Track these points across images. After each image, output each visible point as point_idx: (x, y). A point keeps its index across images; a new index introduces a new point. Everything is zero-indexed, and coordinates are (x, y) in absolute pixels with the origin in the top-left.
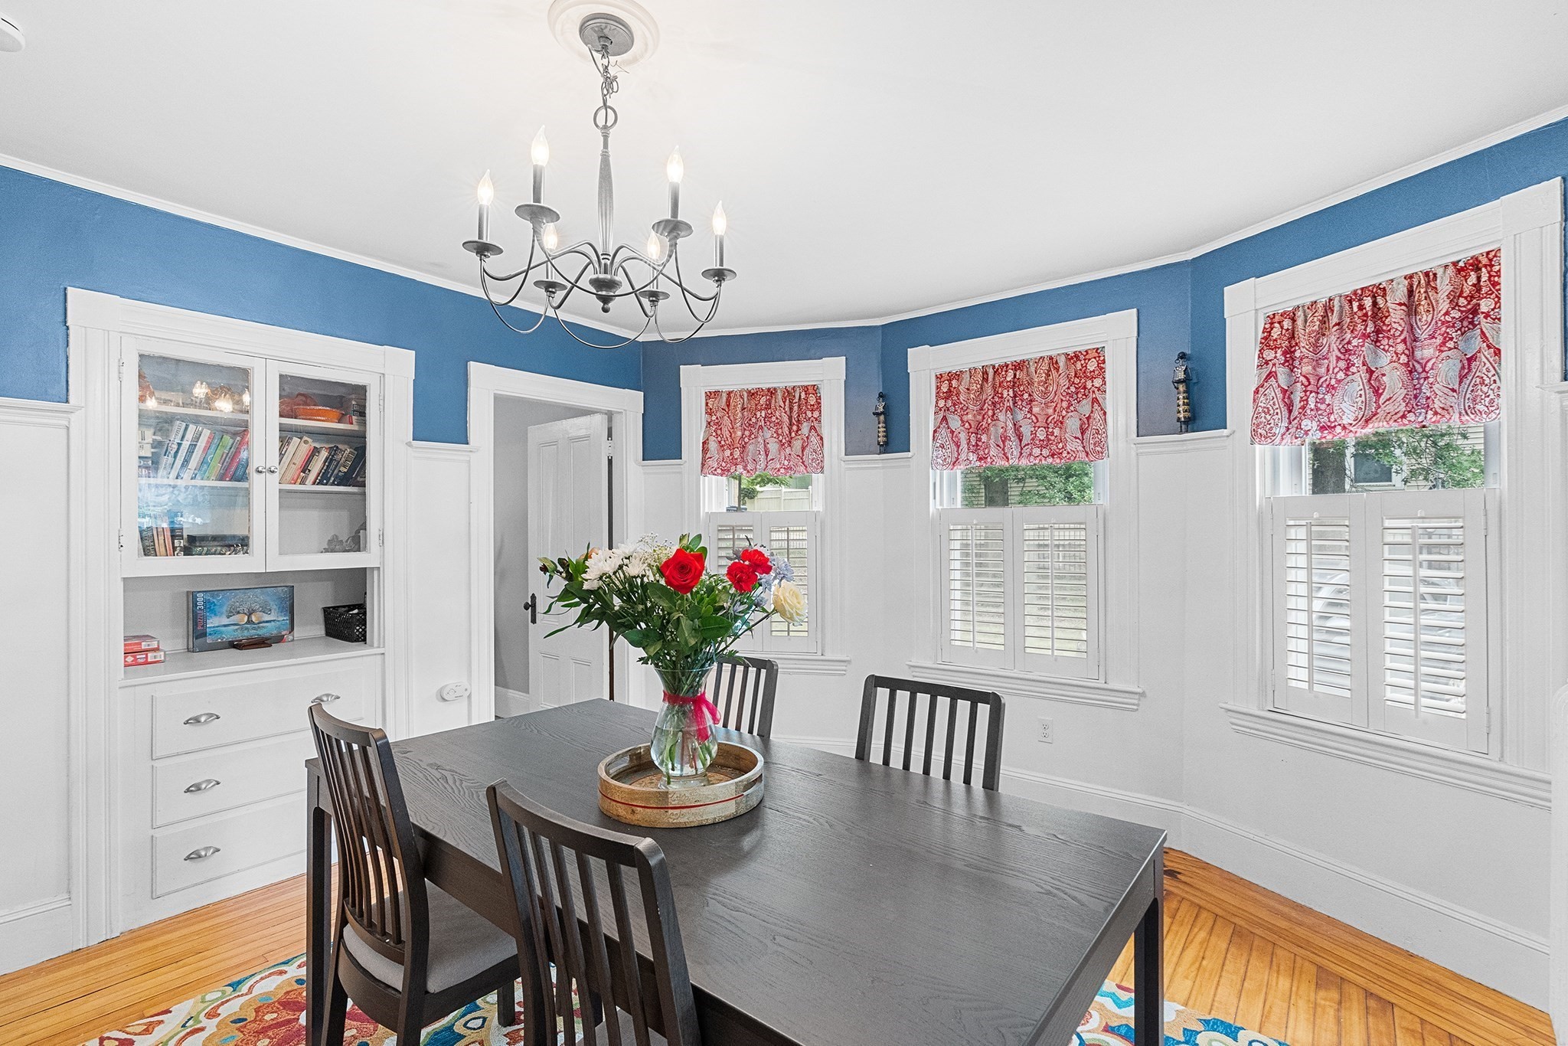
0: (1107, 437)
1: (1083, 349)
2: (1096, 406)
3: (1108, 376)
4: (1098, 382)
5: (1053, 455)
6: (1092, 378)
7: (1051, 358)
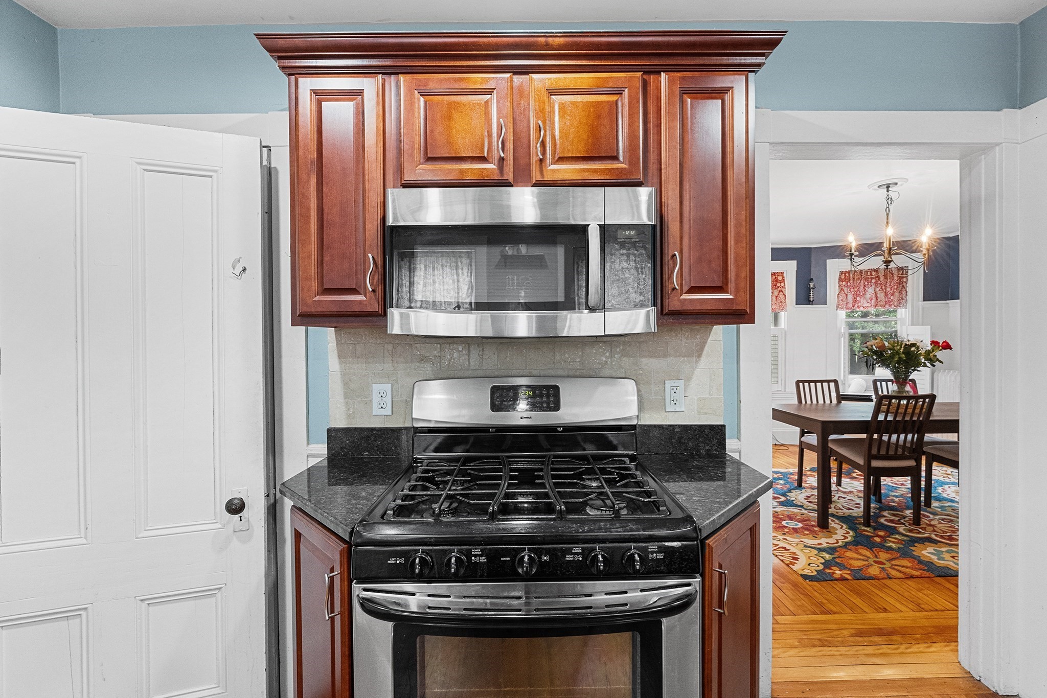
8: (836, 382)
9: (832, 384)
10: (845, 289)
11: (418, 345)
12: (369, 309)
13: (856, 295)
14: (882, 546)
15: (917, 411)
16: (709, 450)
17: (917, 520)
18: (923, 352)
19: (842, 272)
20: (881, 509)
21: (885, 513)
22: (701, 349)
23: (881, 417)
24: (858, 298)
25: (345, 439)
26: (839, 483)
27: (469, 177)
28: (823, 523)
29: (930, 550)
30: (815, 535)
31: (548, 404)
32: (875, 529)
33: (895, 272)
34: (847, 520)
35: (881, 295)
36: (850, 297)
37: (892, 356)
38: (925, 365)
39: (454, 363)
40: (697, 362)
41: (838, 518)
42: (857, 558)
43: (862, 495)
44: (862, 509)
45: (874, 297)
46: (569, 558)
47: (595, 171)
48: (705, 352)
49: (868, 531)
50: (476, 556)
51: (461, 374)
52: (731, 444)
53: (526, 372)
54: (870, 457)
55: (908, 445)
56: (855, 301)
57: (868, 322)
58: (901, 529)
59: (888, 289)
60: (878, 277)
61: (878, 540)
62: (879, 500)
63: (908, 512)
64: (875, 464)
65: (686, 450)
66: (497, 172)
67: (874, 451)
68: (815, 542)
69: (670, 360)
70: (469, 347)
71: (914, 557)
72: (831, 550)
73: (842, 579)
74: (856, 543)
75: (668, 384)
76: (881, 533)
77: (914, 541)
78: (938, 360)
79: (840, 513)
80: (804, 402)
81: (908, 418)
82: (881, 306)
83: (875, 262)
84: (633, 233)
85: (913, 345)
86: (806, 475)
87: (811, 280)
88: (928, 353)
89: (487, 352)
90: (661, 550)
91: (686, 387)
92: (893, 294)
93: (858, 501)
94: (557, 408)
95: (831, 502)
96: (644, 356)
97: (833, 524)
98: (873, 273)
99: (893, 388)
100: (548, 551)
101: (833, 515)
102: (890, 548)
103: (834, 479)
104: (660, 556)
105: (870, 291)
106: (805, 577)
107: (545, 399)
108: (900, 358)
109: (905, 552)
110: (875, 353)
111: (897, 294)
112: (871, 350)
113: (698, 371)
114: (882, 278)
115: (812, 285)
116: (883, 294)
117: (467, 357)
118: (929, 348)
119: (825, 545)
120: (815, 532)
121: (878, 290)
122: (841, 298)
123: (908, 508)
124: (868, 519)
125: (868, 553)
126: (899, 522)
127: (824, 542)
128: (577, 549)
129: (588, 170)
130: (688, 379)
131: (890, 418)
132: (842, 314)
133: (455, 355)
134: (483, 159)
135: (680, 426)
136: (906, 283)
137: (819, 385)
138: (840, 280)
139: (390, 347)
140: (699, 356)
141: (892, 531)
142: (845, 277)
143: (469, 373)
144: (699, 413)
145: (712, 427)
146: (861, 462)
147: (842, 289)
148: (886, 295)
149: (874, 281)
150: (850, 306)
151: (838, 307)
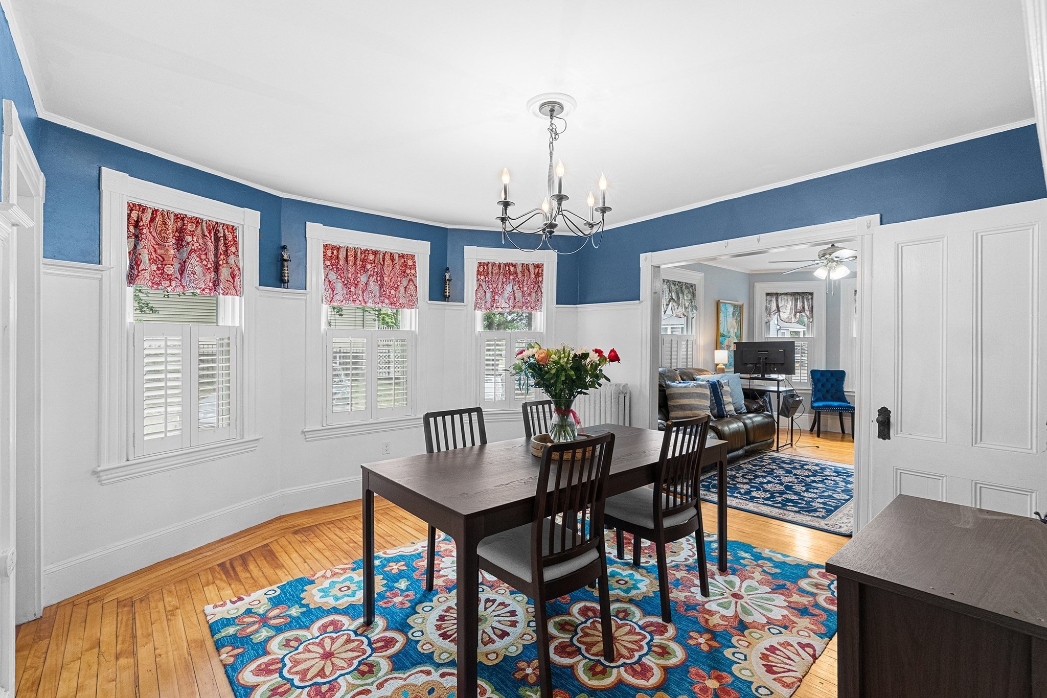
0: (417, 298)
1: (406, 253)
2: (411, 282)
3: (417, 269)
4: (413, 272)
5: (391, 304)
6: (411, 269)
7: (391, 254)
8: (478, 410)
9: (474, 415)
10: (483, 284)
13: (494, 293)
19: (480, 264)
24: (496, 297)
33: (532, 269)
35: (519, 295)
36: (488, 295)
45: (512, 296)
54: (540, 564)
56: (494, 300)
59: (526, 289)
60: (516, 273)
64: (551, 574)
78: (604, 376)
80: (435, 450)
82: (519, 307)
83: (514, 256)
87: (447, 269)
92: (530, 295)
98: (512, 269)
105: (509, 288)
111: (533, 295)
114: (520, 275)
115: (447, 276)
121: (515, 288)
122: (479, 295)
132: (480, 313)
136: (542, 282)
138: (479, 273)
142: (483, 270)
146: (526, 575)
147: (480, 285)
148: (523, 295)
149: (512, 277)
150: (489, 305)
151: (476, 306)
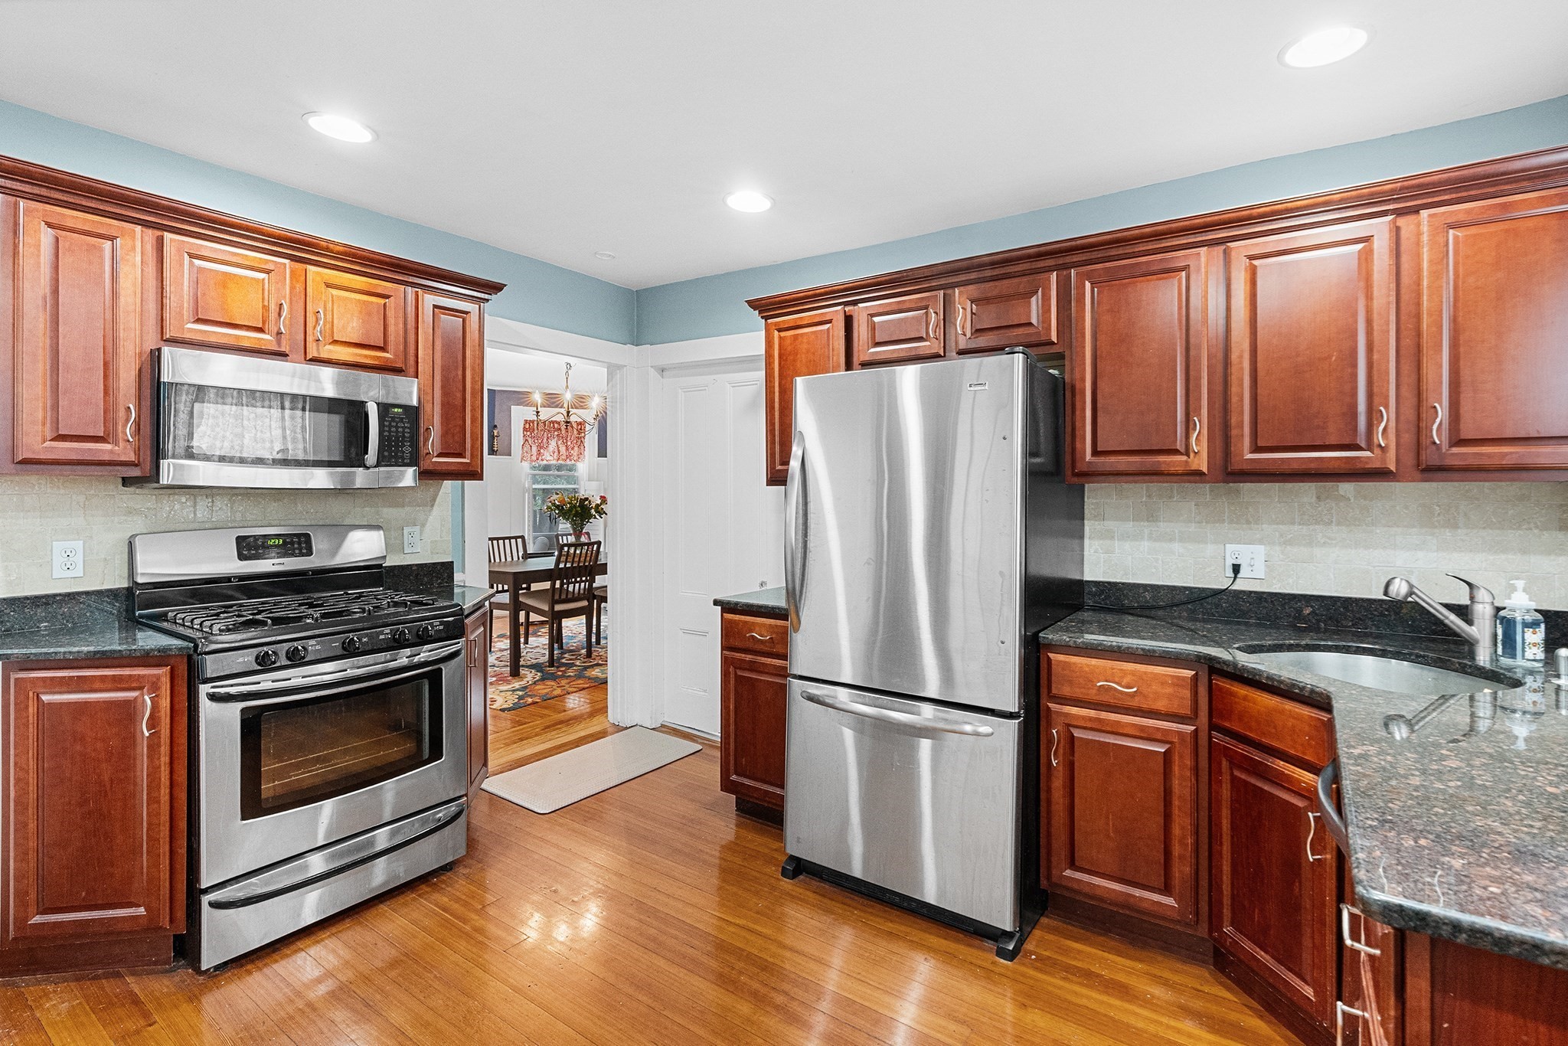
8: (522, 537)
9: (519, 540)
10: (530, 440)
11: (124, 497)
12: (123, 458)
13: (540, 447)
14: (563, 677)
15: (588, 559)
16: (441, 583)
17: (589, 655)
18: (593, 505)
19: (526, 421)
20: (562, 653)
21: (566, 656)
22: (434, 500)
23: (562, 566)
24: (542, 451)
25: (7, 611)
26: (526, 642)
27: (246, 344)
28: (515, 672)
29: (598, 670)
30: (508, 682)
31: (300, 549)
32: (558, 667)
33: (575, 426)
34: (536, 667)
35: (563, 449)
36: (534, 449)
37: (570, 510)
38: (595, 518)
39: (174, 515)
40: (430, 511)
41: (527, 667)
42: (543, 689)
43: (547, 647)
44: (547, 656)
45: (556, 450)
46: (382, 637)
47: (366, 356)
48: (437, 502)
49: (553, 670)
50: (312, 646)
51: (185, 527)
52: (458, 577)
53: (265, 522)
54: (554, 602)
55: (582, 592)
56: (539, 454)
57: (549, 475)
58: (578, 663)
59: (569, 443)
60: (560, 429)
61: (560, 673)
62: (561, 647)
63: (584, 651)
64: (558, 608)
65: (422, 585)
66: (274, 343)
67: (557, 597)
68: (510, 686)
69: (407, 509)
70: (195, 499)
71: (586, 677)
72: (524, 688)
73: (534, 703)
74: (543, 679)
75: (406, 530)
76: (563, 669)
77: (586, 668)
78: (605, 513)
79: (529, 663)
80: (492, 561)
81: (581, 564)
82: (563, 460)
83: (557, 415)
84: (400, 410)
85: (587, 499)
86: (495, 642)
87: (496, 426)
88: (598, 506)
89: (218, 503)
90: (442, 623)
91: (421, 533)
92: (573, 449)
93: (544, 652)
94: (310, 553)
95: (520, 657)
96: (384, 506)
97: (522, 671)
98: (556, 425)
99: (572, 539)
100: (367, 635)
101: (523, 666)
102: (569, 676)
103: (522, 640)
104: (441, 627)
105: (553, 443)
106: (503, 710)
107: (296, 546)
108: (577, 511)
109: (579, 676)
110: (558, 507)
111: (576, 448)
112: (554, 504)
113: (431, 518)
114: (563, 432)
115: (496, 432)
116: (564, 448)
117: (192, 509)
118: (599, 502)
119: (517, 687)
120: (508, 680)
121: (560, 442)
122: (525, 449)
123: (583, 649)
124: (552, 662)
125: (553, 683)
126: (576, 659)
127: (517, 685)
128: (387, 630)
129: (360, 355)
130: (423, 525)
131: (568, 565)
132: (526, 465)
133: (177, 507)
134: (260, 330)
135: (416, 565)
136: (584, 437)
137: (507, 541)
138: (525, 429)
139: (82, 498)
140: (432, 506)
141: (569, 666)
142: (529, 427)
143: (196, 526)
144: (432, 553)
145: (443, 564)
146: (546, 608)
147: (527, 440)
148: (567, 449)
149: (556, 433)
150: (534, 458)
151: (522, 459)
